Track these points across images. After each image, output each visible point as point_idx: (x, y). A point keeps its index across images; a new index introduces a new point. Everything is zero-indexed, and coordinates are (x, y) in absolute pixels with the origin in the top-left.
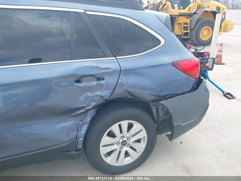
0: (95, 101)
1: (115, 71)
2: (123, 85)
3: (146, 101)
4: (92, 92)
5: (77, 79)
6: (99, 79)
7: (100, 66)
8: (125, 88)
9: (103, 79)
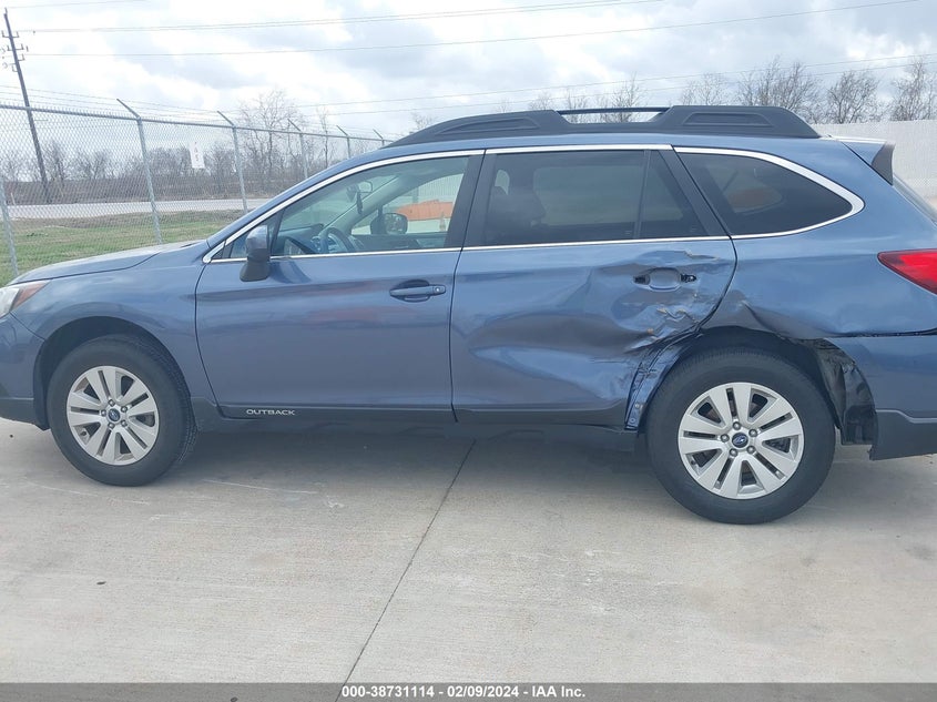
0: (672, 324)
1: (722, 264)
2: (738, 295)
3: (802, 341)
4: (669, 305)
5: (640, 275)
6: (685, 278)
7: (689, 251)
8: (744, 302)
9: (695, 278)
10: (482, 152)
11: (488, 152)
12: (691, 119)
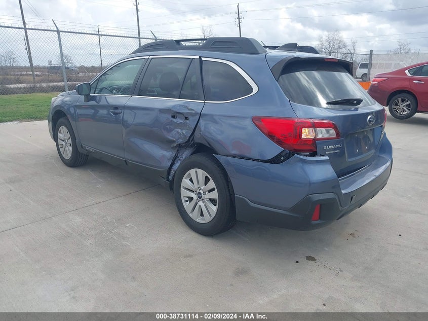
1: (196, 114)
5: (174, 115)
6: (186, 118)
7: (188, 106)
9: (189, 119)
10: (148, 57)
11: (151, 57)
12: (213, 44)
